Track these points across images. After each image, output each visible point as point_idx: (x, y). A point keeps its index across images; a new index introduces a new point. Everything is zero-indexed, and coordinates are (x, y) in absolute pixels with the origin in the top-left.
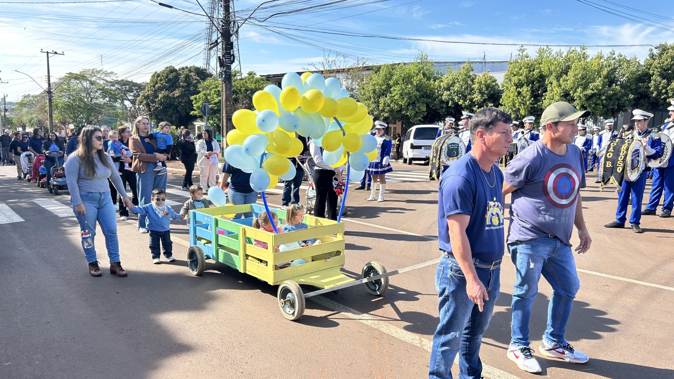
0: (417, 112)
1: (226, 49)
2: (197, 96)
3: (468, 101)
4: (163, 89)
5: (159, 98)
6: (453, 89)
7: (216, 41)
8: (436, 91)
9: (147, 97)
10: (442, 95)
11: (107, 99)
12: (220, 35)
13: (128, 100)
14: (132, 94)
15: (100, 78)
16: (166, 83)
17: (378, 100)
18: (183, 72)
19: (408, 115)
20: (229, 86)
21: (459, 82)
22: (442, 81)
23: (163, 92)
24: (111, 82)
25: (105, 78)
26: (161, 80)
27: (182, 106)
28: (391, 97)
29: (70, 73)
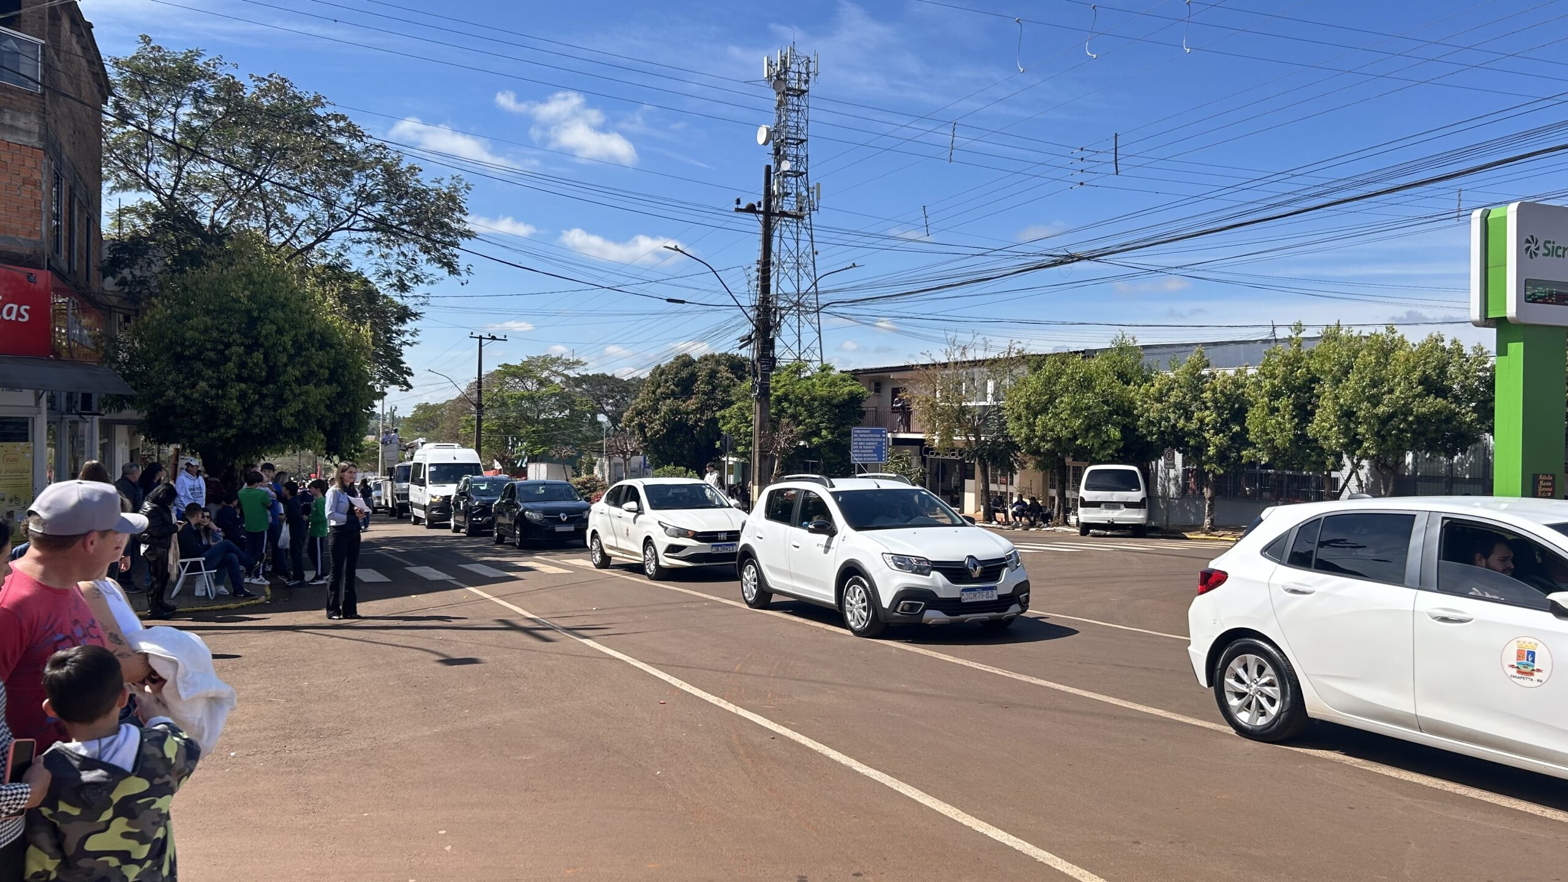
0: (1105, 442)
1: (763, 349)
2: (727, 412)
3: (1195, 421)
4: (669, 398)
5: (662, 413)
6: (1167, 401)
7: (750, 337)
8: (1139, 403)
9: (639, 413)
10: (1148, 410)
11: (567, 412)
12: (754, 328)
13: (606, 413)
14: (611, 401)
15: (556, 372)
16: (674, 385)
17: (1035, 419)
18: (706, 365)
19: (1086, 447)
20: (765, 405)
21: (1181, 387)
22: (1153, 385)
23: (668, 402)
24: (575, 379)
25: (565, 372)
26: (666, 381)
27: (701, 427)
28: (1056, 415)
29: (506, 366)
